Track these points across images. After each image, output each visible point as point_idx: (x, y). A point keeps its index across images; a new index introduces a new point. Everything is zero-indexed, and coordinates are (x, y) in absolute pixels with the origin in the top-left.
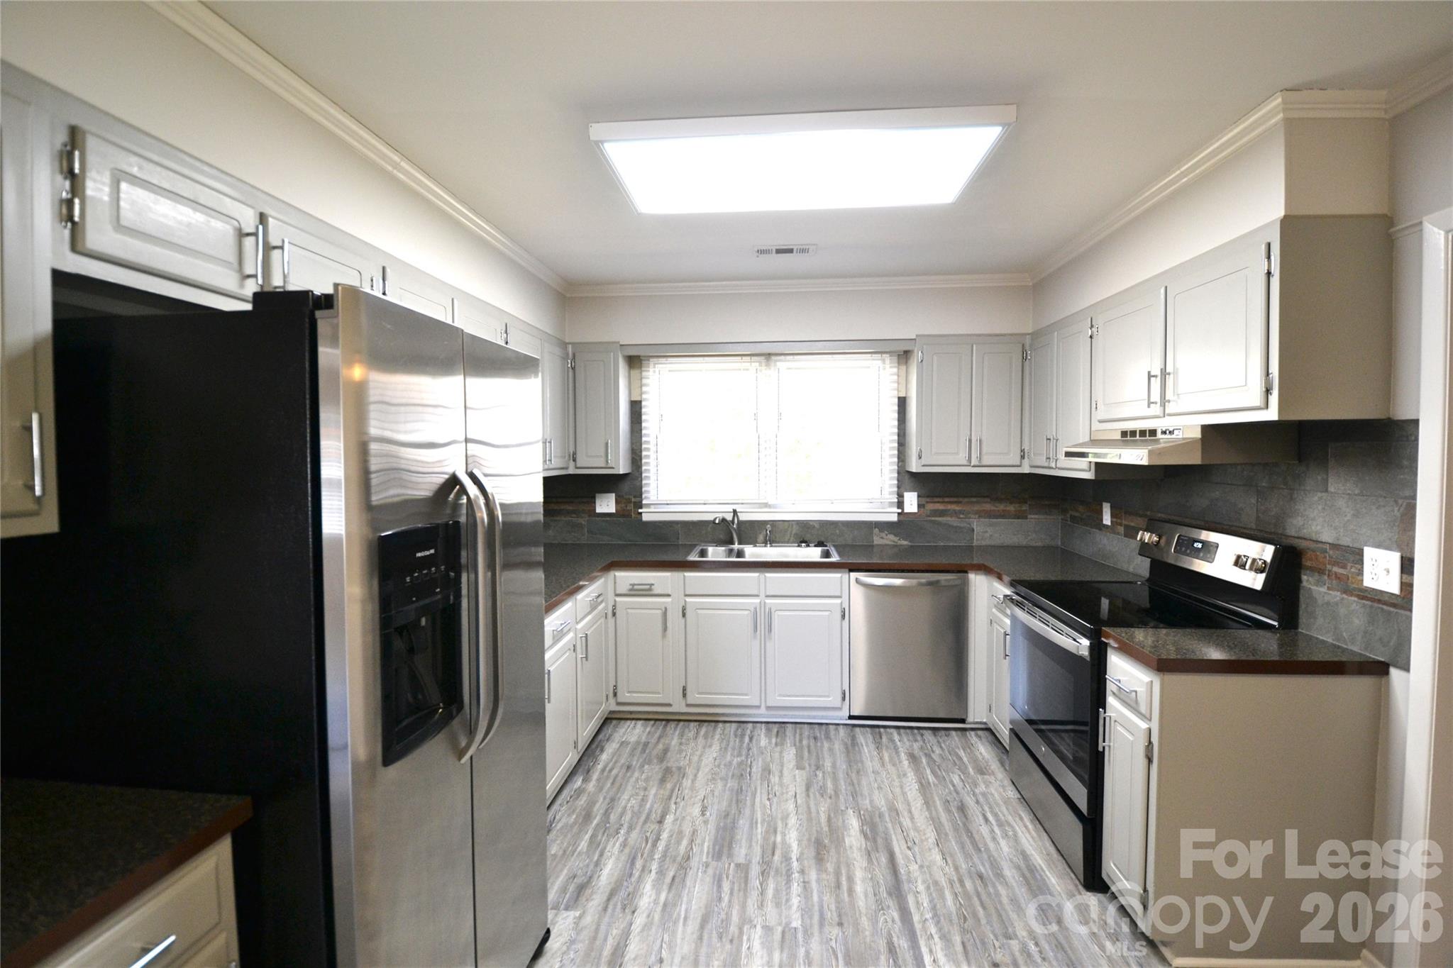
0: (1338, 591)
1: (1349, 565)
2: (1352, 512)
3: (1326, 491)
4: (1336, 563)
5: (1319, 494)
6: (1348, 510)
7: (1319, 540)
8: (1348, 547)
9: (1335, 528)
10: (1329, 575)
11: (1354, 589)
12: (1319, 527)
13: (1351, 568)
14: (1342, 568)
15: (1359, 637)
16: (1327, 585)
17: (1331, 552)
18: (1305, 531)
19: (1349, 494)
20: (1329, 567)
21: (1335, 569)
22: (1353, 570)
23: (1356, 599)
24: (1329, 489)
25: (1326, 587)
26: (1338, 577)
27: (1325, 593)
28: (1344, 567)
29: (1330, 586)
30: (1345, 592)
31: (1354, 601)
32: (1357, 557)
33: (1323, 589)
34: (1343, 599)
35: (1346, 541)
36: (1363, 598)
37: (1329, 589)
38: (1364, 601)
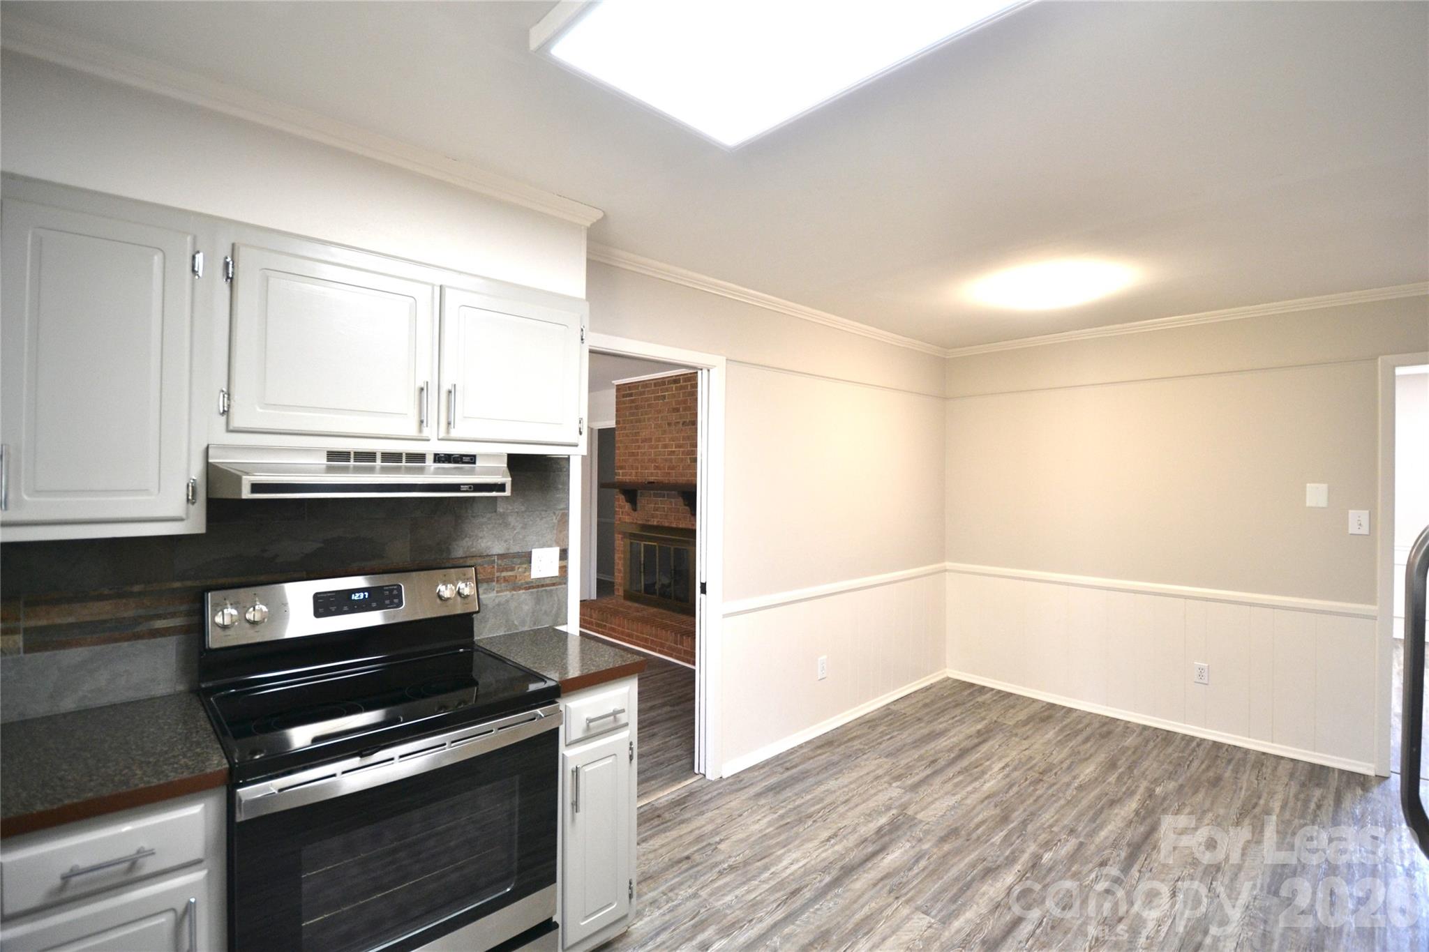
0: (507, 590)
1: (517, 567)
2: (521, 525)
3: (495, 512)
4: (506, 570)
5: (489, 515)
6: (517, 524)
7: (490, 554)
8: (519, 552)
9: (506, 541)
10: (498, 581)
11: (522, 585)
12: (489, 543)
13: (518, 568)
14: (511, 571)
15: (528, 619)
16: (496, 589)
17: (500, 562)
18: (474, 549)
19: (517, 512)
20: (497, 574)
21: (504, 574)
22: (520, 570)
23: (524, 591)
24: (498, 509)
25: (495, 592)
26: (506, 580)
27: (496, 596)
28: (512, 569)
29: (499, 589)
30: (514, 589)
31: (524, 593)
32: (527, 558)
33: (493, 594)
34: (513, 595)
35: (516, 549)
36: (529, 588)
37: (498, 592)
38: (530, 590)
